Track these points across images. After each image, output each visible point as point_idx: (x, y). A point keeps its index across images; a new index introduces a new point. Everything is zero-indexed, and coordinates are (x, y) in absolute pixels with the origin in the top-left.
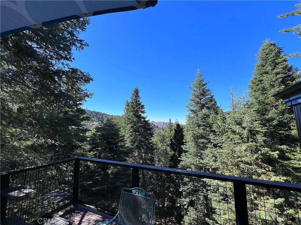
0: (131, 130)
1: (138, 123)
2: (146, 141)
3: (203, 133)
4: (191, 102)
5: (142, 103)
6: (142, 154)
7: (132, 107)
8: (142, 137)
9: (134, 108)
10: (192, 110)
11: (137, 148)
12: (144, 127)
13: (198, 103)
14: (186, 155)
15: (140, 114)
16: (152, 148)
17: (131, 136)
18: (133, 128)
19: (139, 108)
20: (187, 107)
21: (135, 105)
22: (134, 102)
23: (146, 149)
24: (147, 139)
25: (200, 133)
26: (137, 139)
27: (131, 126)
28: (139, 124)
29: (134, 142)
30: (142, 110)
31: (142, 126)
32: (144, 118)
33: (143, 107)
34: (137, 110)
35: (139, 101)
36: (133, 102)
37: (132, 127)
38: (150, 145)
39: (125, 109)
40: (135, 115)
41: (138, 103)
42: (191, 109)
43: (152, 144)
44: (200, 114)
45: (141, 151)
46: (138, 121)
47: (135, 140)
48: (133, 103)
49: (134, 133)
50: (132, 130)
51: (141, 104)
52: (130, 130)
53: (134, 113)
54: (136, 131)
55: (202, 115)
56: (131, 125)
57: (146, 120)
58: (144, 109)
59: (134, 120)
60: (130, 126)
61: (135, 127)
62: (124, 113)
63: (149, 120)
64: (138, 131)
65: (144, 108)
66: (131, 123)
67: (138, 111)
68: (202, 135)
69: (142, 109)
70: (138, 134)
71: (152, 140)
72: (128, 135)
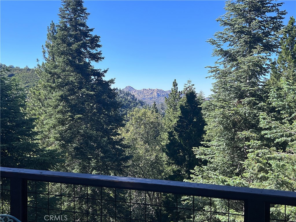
0: (60, 108)
1: (80, 88)
2: (102, 137)
3: (249, 115)
4: (223, 29)
5: (91, 30)
6: (92, 171)
7: (64, 41)
8: (92, 126)
9: (69, 44)
10: (226, 54)
11: (76, 155)
12: (97, 99)
13: (242, 32)
14: (203, 171)
15: (85, 62)
16: (120, 155)
17: (62, 122)
18: (67, 101)
19: (84, 46)
20: (213, 43)
21: (71, 36)
22: (68, 26)
23: (102, 157)
24: (107, 133)
25: (240, 115)
26: (79, 132)
27: (61, 96)
28: (83, 90)
29: (70, 141)
30: (94, 51)
31: (91, 96)
32: (98, 74)
33: (94, 42)
34: (78, 52)
35: (83, 25)
36: (66, 26)
37: (63, 98)
38: (114, 148)
39: (46, 49)
40: (71, 63)
41: (80, 30)
42: (222, 50)
43: (121, 145)
44: (246, 63)
45: (90, 163)
46: (80, 83)
47: (72, 133)
48: (65, 28)
49: (69, 114)
50: (63, 106)
51: (91, 33)
52: (56, 106)
53: (68, 59)
54: (74, 109)
55: (249, 66)
56: (61, 93)
57: (104, 79)
58: (99, 49)
59: (71, 79)
60: (57, 94)
61: (73, 99)
62: (42, 61)
63: (112, 81)
64: (81, 110)
65: (99, 46)
66: (60, 86)
67: (81, 53)
68: (246, 119)
69: (93, 48)
70: (79, 118)
71: (119, 134)
72: (52, 121)
